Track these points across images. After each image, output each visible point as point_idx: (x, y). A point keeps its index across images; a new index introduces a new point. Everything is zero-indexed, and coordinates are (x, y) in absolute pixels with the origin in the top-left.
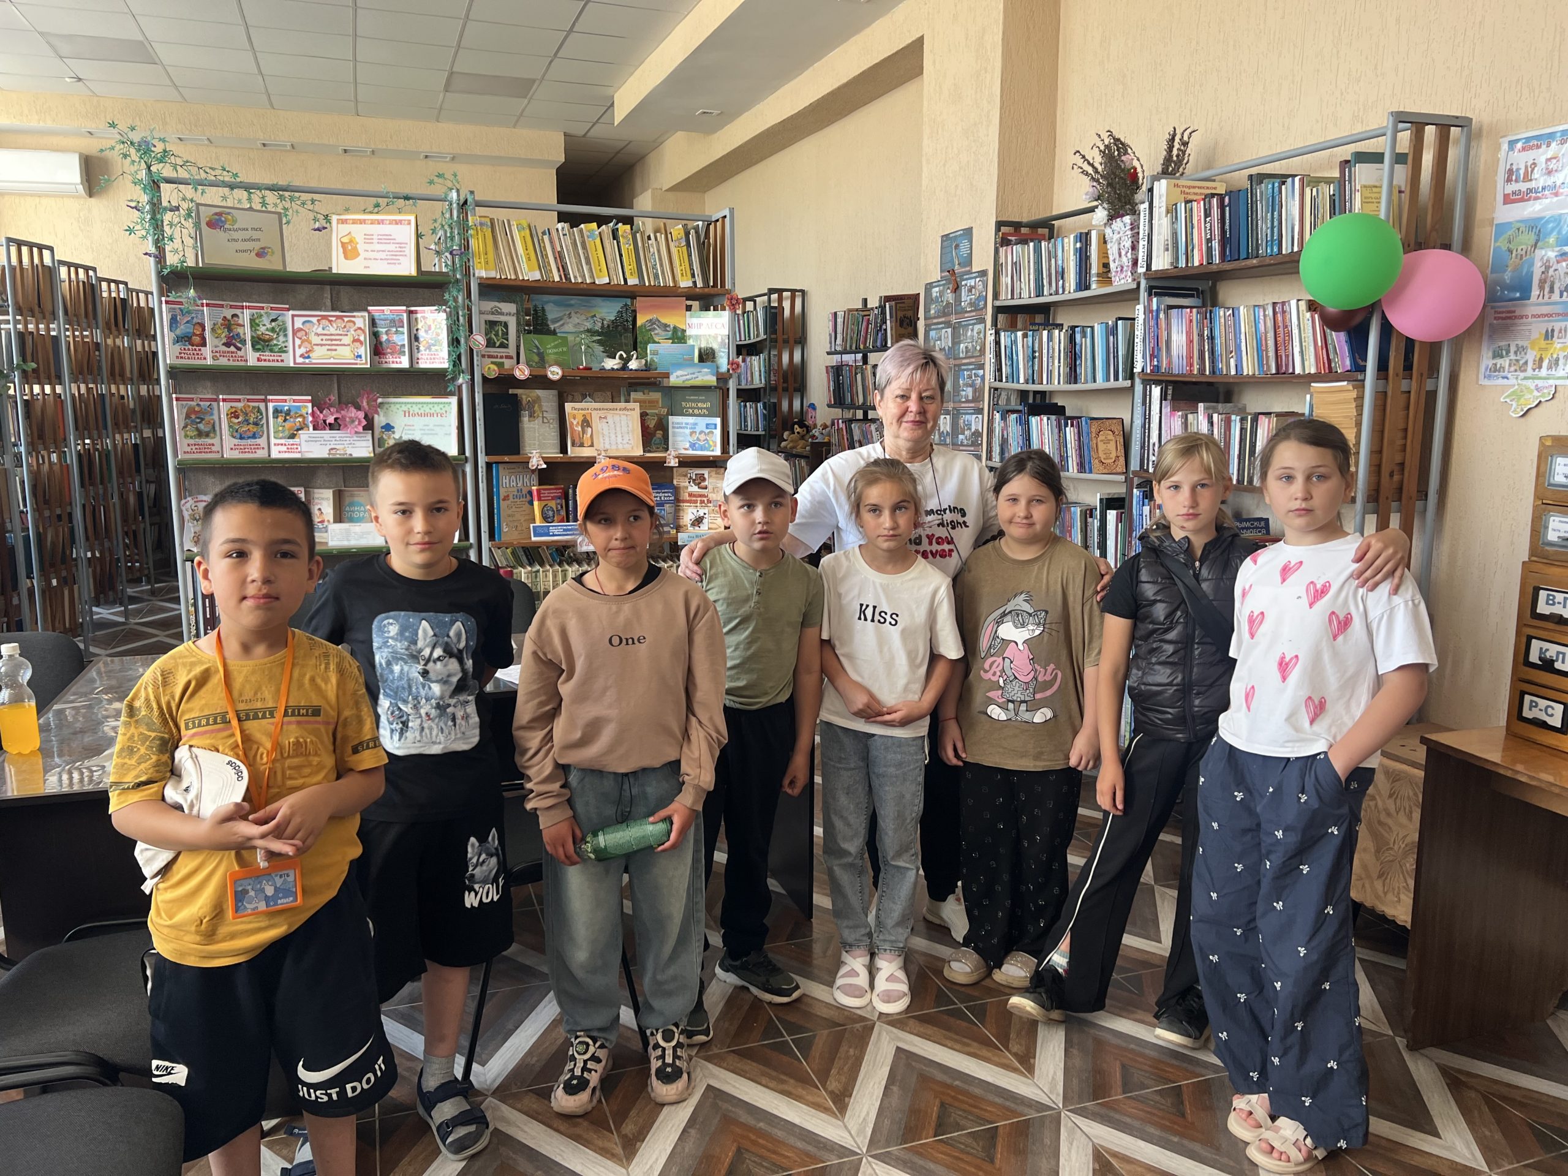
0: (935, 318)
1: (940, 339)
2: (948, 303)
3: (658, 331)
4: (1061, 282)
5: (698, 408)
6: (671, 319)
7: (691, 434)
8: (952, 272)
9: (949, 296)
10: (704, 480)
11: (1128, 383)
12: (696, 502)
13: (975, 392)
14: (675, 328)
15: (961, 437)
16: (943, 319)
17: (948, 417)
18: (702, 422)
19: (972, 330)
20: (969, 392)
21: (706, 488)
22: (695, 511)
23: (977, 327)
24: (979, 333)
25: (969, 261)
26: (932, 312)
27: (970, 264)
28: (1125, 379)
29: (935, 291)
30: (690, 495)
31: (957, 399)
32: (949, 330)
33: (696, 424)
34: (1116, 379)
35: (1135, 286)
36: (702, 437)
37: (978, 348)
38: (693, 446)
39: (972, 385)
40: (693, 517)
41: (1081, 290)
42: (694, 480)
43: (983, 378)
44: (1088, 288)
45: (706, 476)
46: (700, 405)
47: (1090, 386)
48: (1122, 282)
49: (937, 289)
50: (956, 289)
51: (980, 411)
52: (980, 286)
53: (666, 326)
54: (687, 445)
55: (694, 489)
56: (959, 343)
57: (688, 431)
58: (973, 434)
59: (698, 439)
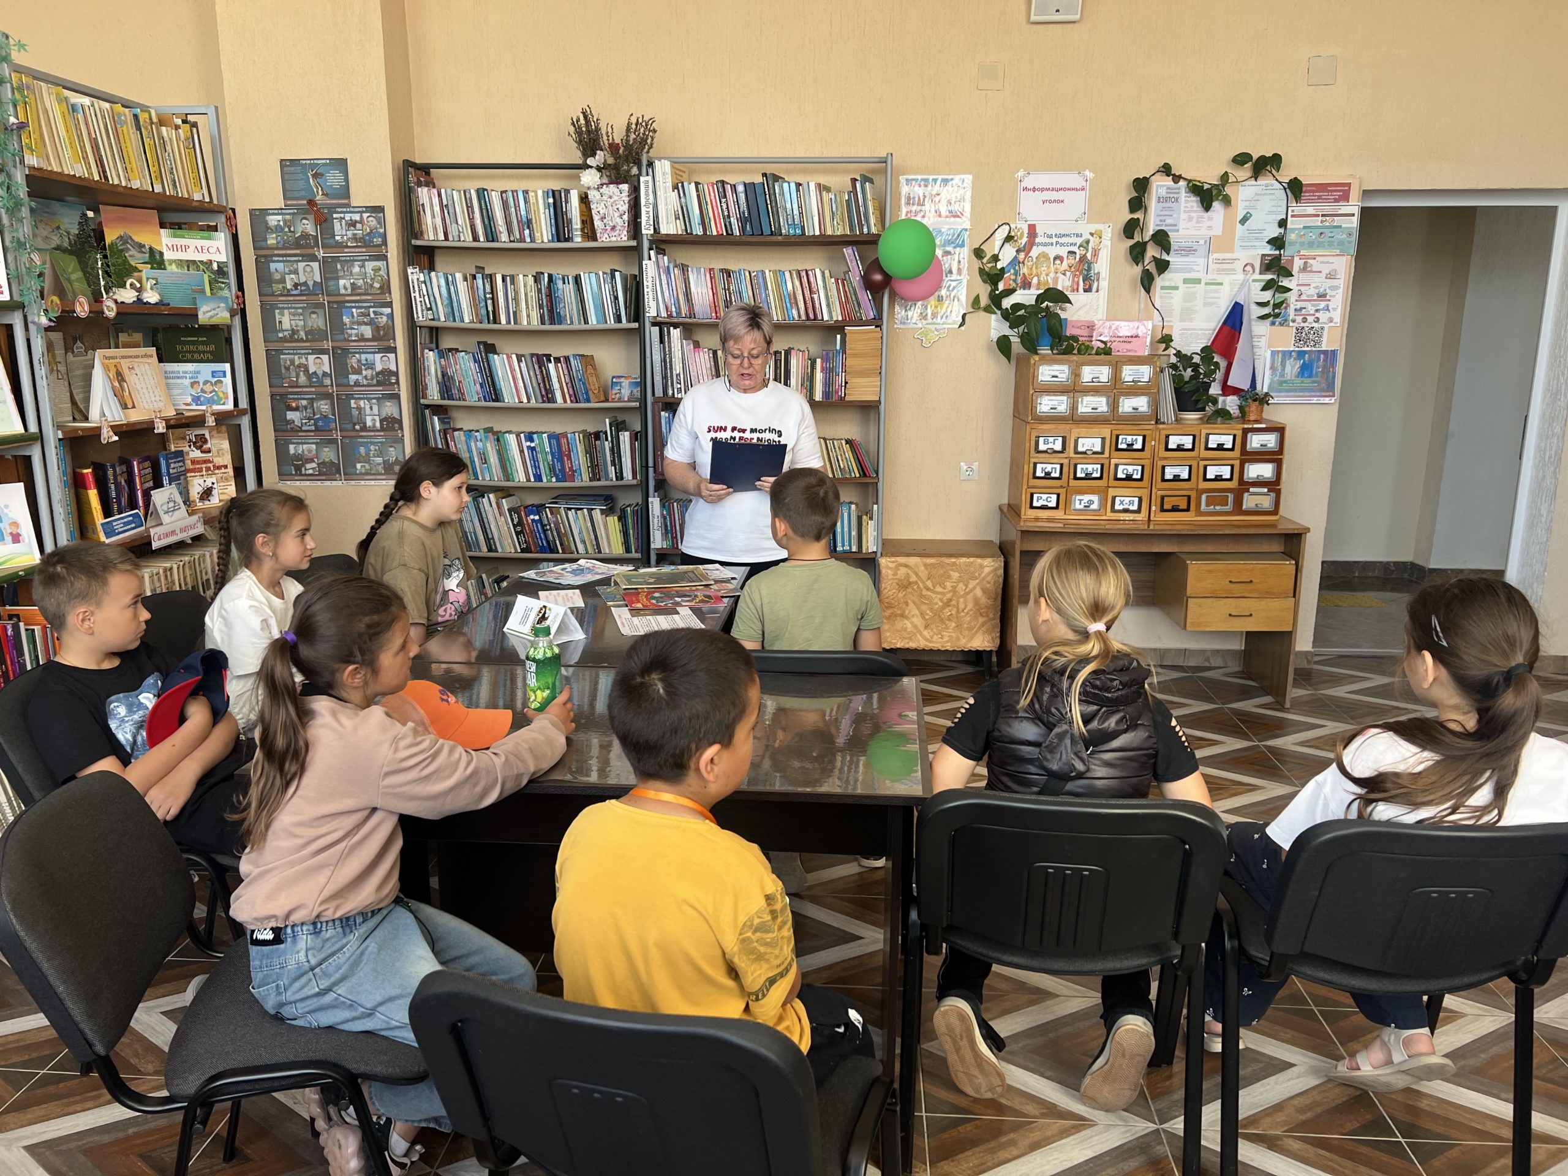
0: (277, 249)
1: (296, 272)
2: (305, 236)
3: (133, 252)
4: (527, 232)
5: (199, 352)
6: (144, 237)
7: (193, 384)
8: (311, 202)
9: (308, 226)
10: (206, 441)
11: (635, 325)
12: (200, 470)
13: (376, 329)
14: (151, 249)
15: (353, 378)
16: (298, 252)
17: (325, 358)
18: (206, 370)
19: (363, 266)
20: (367, 332)
21: (209, 451)
22: (201, 481)
23: (370, 265)
24: (377, 270)
25: (345, 192)
26: (271, 241)
27: (347, 195)
28: (629, 321)
29: (273, 220)
30: (193, 462)
31: (342, 337)
32: (315, 265)
33: (199, 372)
34: (618, 319)
35: (634, 243)
36: (208, 388)
37: (377, 285)
38: (196, 400)
39: (371, 323)
40: (200, 489)
41: (559, 240)
42: (195, 443)
43: (391, 316)
44: (569, 239)
45: (207, 436)
46: (201, 348)
47: (577, 326)
48: (614, 239)
49: (280, 217)
50: (323, 220)
51: (393, 350)
52: (373, 222)
53: (141, 246)
54: (189, 400)
55: (196, 454)
56: (337, 278)
57: (187, 382)
58: (378, 374)
59: (203, 391)
